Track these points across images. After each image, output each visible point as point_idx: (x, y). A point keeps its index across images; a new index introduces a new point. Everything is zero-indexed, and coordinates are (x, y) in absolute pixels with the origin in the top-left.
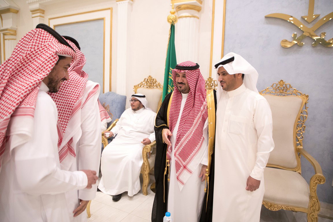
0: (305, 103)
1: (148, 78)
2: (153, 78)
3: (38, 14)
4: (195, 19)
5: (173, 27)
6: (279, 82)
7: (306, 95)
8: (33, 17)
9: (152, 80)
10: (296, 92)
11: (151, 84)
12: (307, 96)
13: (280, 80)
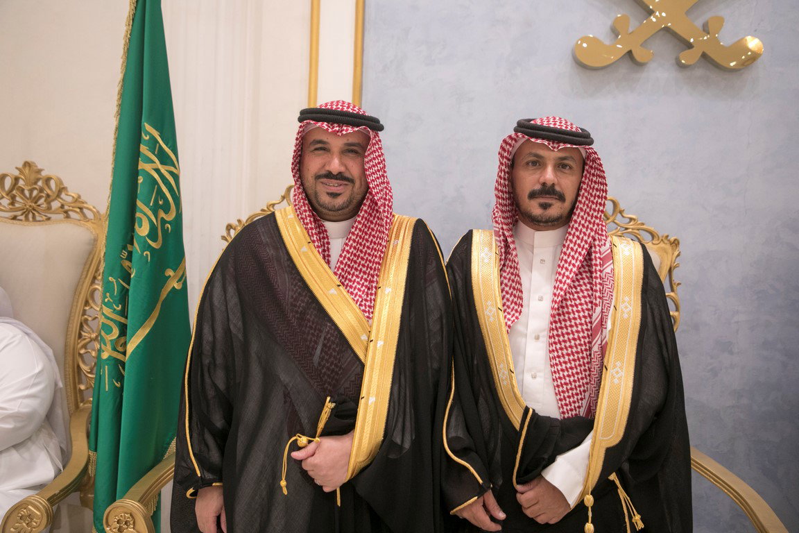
0: (670, 268)
1: (17, 173)
2: (44, 174)
7: (672, 239)
9: (40, 183)
10: (638, 230)
11: (36, 200)
12: (675, 243)
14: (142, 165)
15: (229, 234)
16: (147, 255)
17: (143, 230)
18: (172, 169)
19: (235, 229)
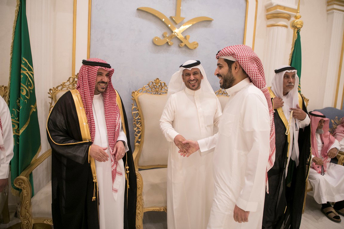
13: (156, 78)
14: (22, 72)
15: (50, 92)
16: (26, 101)
17: (24, 93)
18: (32, 72)
19: (52, 90)
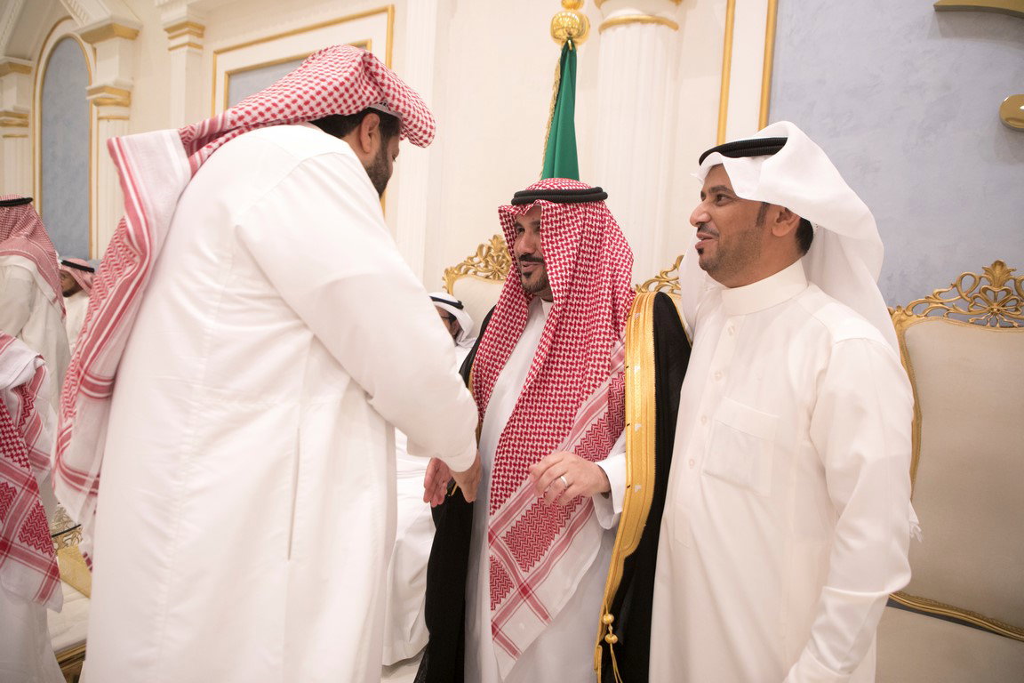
1: (489, 243)
3: (185, 39)
4: (664, 28)
5: (568, 58)
6: (987, 271)
8: (170, 49)
13: (993, 262)
